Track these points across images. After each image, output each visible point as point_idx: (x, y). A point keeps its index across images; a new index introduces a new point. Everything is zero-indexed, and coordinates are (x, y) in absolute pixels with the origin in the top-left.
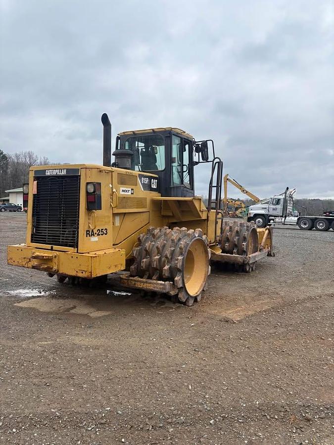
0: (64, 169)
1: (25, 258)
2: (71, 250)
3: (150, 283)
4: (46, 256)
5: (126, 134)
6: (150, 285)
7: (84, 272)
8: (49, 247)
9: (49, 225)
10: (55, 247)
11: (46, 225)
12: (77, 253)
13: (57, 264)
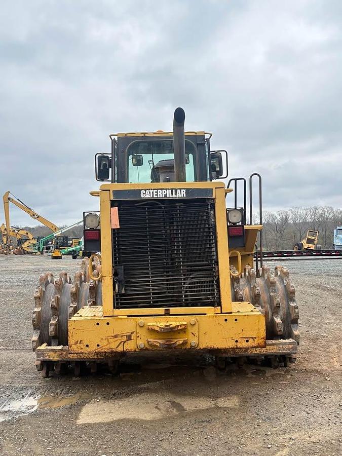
0: (180, 189)
1: (116, 336)
2: (210, 310)
3: (273, 345)
4: (181, 326)
5: (128, 135)
6: (272, 347)
7: (251, 340)
8: (161, 310)
9: (152, 277)
10: (173, 310)
11: (148, 277)
12: (221, 313)
13: (197, 334)
